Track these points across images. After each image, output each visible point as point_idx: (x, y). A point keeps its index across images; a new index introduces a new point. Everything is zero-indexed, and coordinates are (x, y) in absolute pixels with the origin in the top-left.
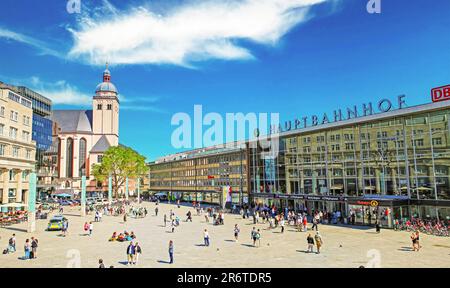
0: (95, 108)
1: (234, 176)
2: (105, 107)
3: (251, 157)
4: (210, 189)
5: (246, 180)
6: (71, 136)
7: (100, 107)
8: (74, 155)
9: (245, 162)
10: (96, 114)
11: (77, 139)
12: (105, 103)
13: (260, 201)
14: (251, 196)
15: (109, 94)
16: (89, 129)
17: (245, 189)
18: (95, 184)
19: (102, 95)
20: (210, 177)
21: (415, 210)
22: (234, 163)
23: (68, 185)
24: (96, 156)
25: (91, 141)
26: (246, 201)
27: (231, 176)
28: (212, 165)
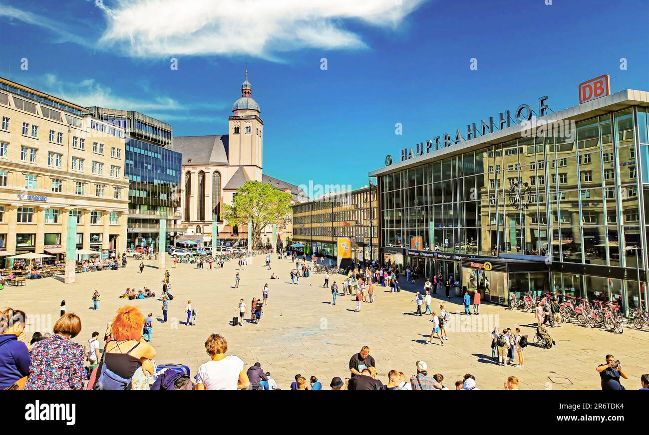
0: (231, 131)
2: (243, 130)
6: (203, 168)
7: (237, 130)
8: (206, 193)
10: (233, 139)
11: (210, 171)
12: (243, 124)
14: (381, 252)
15: (248, 113)
16: (224, 160)
17: (375, 241)
18: (231, 230)
19: (240, 114)
20: (346, 224)
23: (199, 230)
24: (230, 194)
25: (227, 174)
26: (376, 256)
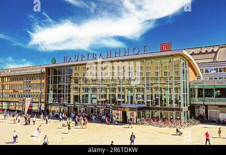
1: (35, 91)
3: (49, 78)
4: (14, 100)
5: (44, 94)
9: (44, 81)
13: (53, 108)
17: (43, 100)
20: (14, 91)
21: (148, 113)
22: (35, 82)
27: (32, 91)
28: (15, 82)
